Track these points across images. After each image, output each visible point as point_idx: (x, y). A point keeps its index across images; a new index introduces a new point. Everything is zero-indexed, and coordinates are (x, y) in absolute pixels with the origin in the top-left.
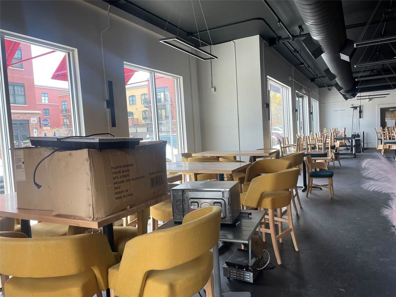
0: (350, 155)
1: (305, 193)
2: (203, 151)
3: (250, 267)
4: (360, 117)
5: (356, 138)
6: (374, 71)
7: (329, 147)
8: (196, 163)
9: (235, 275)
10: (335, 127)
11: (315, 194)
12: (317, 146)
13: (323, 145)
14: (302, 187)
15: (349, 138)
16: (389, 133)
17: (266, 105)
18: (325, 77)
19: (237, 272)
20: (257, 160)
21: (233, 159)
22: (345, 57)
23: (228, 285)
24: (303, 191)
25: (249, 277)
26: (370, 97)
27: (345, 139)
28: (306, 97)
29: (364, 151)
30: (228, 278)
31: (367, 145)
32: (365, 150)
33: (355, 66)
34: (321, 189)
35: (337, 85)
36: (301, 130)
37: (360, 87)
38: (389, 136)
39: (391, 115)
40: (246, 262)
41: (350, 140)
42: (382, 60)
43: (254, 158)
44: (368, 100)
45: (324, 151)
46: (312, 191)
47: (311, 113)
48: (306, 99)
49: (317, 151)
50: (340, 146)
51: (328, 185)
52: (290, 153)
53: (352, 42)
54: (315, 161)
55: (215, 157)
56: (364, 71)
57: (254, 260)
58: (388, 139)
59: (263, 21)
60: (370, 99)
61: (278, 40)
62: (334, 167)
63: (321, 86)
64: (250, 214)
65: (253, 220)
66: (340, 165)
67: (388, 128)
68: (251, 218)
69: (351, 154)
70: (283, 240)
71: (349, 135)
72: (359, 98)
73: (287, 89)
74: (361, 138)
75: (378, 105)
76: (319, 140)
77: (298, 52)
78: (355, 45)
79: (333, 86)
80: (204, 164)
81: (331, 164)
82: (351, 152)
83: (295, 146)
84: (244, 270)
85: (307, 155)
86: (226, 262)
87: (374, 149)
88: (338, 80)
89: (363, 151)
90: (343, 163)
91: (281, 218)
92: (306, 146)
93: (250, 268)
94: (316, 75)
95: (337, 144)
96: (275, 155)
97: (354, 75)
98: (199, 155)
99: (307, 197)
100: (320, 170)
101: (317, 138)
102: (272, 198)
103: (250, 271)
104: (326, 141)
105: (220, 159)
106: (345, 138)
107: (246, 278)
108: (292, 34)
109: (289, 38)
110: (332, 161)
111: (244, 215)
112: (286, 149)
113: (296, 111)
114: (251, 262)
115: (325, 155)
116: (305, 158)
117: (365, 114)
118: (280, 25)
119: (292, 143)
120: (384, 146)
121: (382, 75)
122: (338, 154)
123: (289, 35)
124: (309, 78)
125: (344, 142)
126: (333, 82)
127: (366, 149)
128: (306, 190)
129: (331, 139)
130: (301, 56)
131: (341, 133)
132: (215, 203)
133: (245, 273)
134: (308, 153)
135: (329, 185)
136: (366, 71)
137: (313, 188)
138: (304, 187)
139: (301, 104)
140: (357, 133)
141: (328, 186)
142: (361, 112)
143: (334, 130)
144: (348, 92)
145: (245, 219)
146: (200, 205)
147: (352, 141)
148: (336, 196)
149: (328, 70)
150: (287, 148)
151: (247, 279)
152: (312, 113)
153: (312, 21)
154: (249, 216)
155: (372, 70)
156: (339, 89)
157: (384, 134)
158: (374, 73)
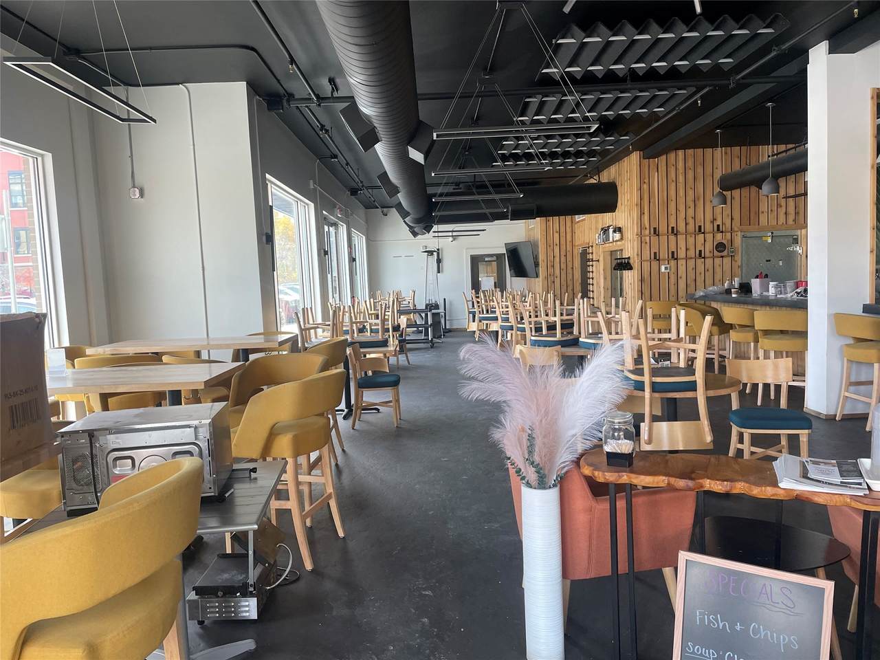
0: (424, 343)
1: (350, 421)
2: (111, 341)
3: (251, 586)
4: (439, 272)
5: (433, 311)
6: (461, 186)
7: (390, 327)
8: (104, 369)
9: (217, 612)
10: (397, 290)
11: (368, 422)
12: (368, 327)
13: (380, 325)
14: (344, 411)
15: (422, 311)
16: (486, 301)
17: (266, 238)
18: (378, 187)
19: (220, 604)
20: (252, 357)
21: (192, 356)
22: (417, 156)
23: (201, 636)
24: (345, 418)
25: (249, 608)
26: (455, 234)
27: (414, 313)
28: (342, 226)
29: (446, 334)
30: (201, 623)
31: (451, 325)
32: (447, 332)
33: (433, 174)
34: (378, 410)
35: (399, 207)
36: (336, 293)
37: (439, 214)
38: (487, 306)
39: (487, 268)
40: (241, 577)
41: (423, 315)
42: (473, 167)
43: (242, 354)
44: (451, 239)
45: (382, 337)
46: (362, 415)
47: (352, 260)
48: (343, 229)
49: (367, 336)
50: (408, 326)
51: (390, 402)
52: (317, 340)
53: (430, 130)
54: (365, 356)
55: (148, 353)
56: (446, 184)
57: (260, 568)
58: (485, 312)
59: (256, 54)
60: (454, 238)
61: (288, 101)
62: (399, 368)
63: (369, 206)
64: (254, 470)
65: (260, 483)
66: (409, 363)
67: (484, 292)
68: (256, 479)
69: (426, 341)
70: (312, 521)
71: (421, 306)
72: (436, 234)
73: (306, 207)
74: (441, 310)
75: (467, 249)
76: (372, 314)
77: (327, 131)
78: (435, 135)
79: (392, 207)
80: (126, 370)
81: (393, 360)
82: (426, 338)
83: (329, 325)
84: (236, 597)
85: (352, 344)
86: (194, 589)
87: (462, 332)
88: (402, 197)
89: (444, 335)
90: (415, 358)
91: (310, 474)
92: (350, 326)
93: (251, 589)
94: (362, 182)
95: (403, 321)
96: (288, 345)
97: (430, 190)
98: (107, 349)
99: (353, 429)
100: (374, 372)
101: (368, 310)
102: (293, 433)
103: (252, 595)
104: (385, 315)
105: (165, 358)
106: (415, 311)
107: (242, 612)
108: (317, 93)
109: (310, 99)
110: (395, 355)
111: (241, 475)
112: (309, 333)
113: (326, 253)
114: (253, 574)
115: (384, 343)
116: (349, 351)
117: (446, 264)
118: (293, 69)
119: (319, 320)
120: (478, 325)
121: (474, 194)
122: (405, 340)
123: (310, 94)
124: (345, 187)
125: (412, 317)
126: (393, 201)
127: (450, 331)
128: (352, 415)
129: (393, 312)
130: (332, 141)
131: (407, 301)
132: (176, 454)
133: (241, 601)
134: (354, 341)
135: (394, 402)
136: (448, 183)
137: (363, 410)
138: (346, 410)
139: (333, 239)
140: (433, 302)
141: (391, 404)
142: (439, 261)
143: (395, 294)
144: (418, 221)
145: (243, 482)
146: (137, 464)
147: (427, 315)
148: (404, 421)
149: (384, 176)
150: (312, 331)
151: (244, 614)
152: (354, 260)
153: (362, 77)
154: (250, 476)
155: (457, 184)
156: (404, 214)
157: (478, 302)
158: (460, 189)
